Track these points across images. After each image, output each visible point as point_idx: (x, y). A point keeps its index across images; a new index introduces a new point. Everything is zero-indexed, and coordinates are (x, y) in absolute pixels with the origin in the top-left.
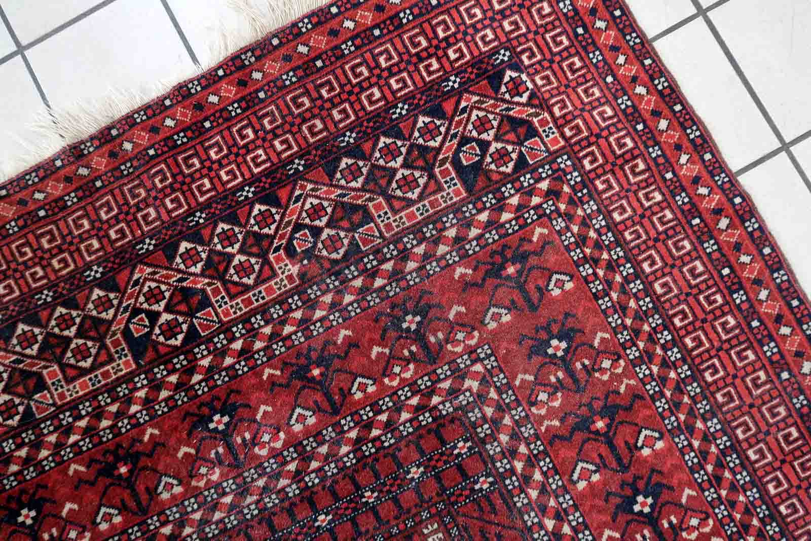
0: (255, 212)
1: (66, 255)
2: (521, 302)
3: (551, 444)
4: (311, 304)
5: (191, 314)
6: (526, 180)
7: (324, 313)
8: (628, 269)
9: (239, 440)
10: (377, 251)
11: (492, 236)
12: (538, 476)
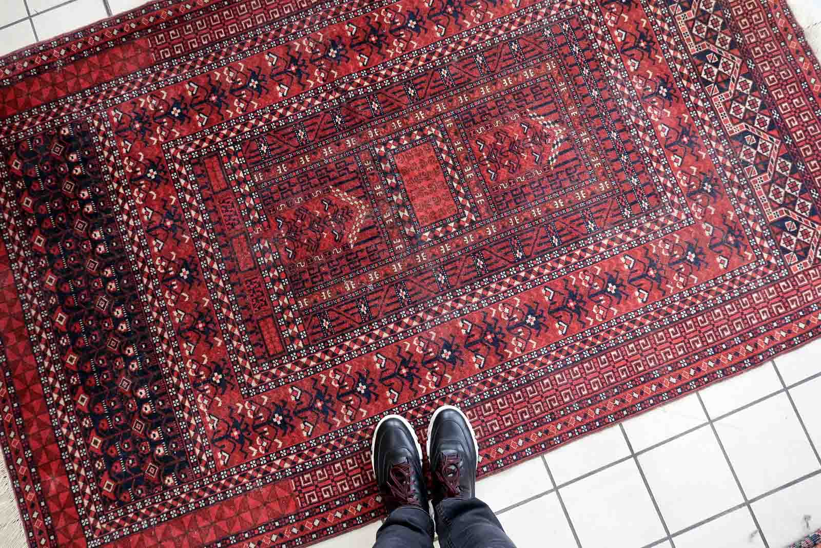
0: (766, 118)
1: (748, 26)
2: (714, 242)
3: (645, 248)
4: (718, 140)
5: (716, 83)
6: (776, 252)
7: (714, 146)
8: (728, 297)
9: (654, 100)
10: (744, 175)
11: (749, 232)
12: (629, 239)
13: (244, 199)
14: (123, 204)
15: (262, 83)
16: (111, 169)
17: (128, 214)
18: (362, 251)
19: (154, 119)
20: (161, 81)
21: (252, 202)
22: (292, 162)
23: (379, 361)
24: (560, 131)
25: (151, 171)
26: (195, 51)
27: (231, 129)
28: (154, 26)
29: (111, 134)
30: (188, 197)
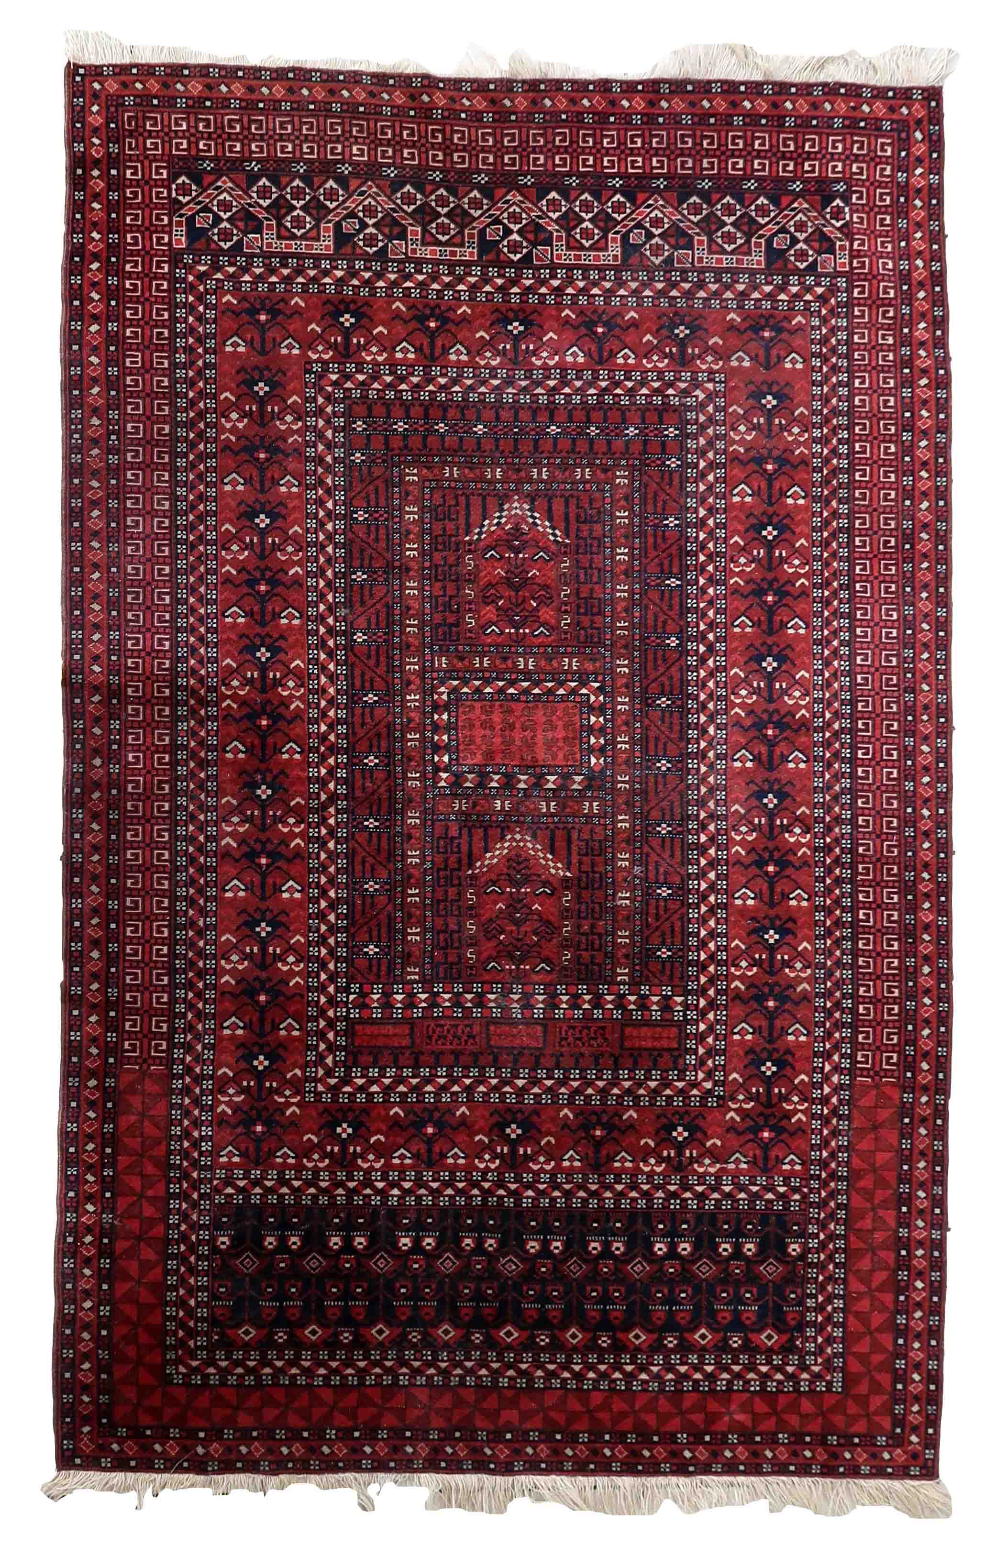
0: (615, 199)
1: (467, 155)
2: (762, 359)
3: (732, 461)
4: (620, 283)
5: (534, 244)
6: (810, 280)
7: (626, 293)
8: (844, 377)
9: (524, 347)
10: (684, 271)
11: (767, 305)
13: (438, 1006)
14: (374, 1188)
15: (269, 915)
16: (312, 1190)
17: (393, 1185)
18: (580, 863)
19: (259, 1099)
20: (202, 1070)
21: (447, 996)
22: (410, 916)
23: (744, 897)
24: (516, 504)
25: (339, 1130)
26: (173, 1001)
27: (322, 988)
28: (107, 1049)
29: (256, 1173)
30: (402, 1088)
